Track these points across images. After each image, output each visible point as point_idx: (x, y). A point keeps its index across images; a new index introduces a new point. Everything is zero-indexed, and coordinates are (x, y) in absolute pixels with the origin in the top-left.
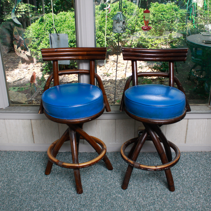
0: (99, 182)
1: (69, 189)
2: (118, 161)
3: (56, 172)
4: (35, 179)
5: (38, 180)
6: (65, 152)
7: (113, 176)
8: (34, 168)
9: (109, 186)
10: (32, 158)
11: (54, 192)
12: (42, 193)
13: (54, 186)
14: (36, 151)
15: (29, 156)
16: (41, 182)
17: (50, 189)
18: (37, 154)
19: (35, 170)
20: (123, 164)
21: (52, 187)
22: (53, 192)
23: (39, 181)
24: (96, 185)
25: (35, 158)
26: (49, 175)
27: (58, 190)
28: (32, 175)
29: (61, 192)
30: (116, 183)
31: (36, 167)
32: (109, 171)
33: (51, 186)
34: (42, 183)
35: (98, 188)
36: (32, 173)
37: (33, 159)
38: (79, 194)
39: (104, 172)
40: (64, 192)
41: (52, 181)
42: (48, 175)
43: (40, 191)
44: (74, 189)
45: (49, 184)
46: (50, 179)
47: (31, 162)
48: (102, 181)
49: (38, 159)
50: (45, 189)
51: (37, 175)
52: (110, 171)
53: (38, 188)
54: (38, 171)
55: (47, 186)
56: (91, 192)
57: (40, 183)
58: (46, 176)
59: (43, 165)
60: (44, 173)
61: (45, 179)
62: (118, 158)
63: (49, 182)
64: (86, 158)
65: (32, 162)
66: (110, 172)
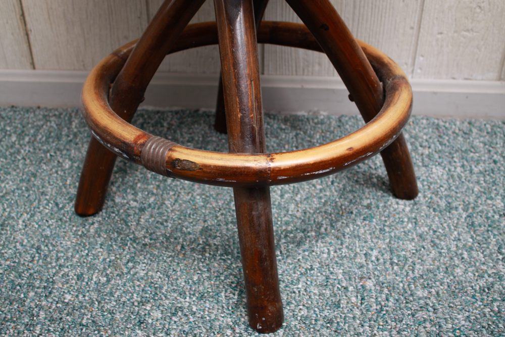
0: (361, 260)
1: (202, 297)
2: (429, 156)
3: (133, 204)
4: (19, 237)
5: (35, 241)
6: (177, 113)
7: (430, 228)
8: (22, 181)
9: (424, 287)
10: (21, 136)
11: (118, 316)
12: (52, 320)
13: (120, 276)
14: (42, 106)
15: (10, 124)
16: (54, 254)
17: (94, 296)
18: (45, 116)
19: (27, 190)
20: (459, 170)
21: (109, 281)
22: (111, 313)
23: (38, 248)
24: (348, 275)
25: (35, 136)
26: (98, 218)
27: (142, 303)
28: (9, 217)
29: (157, 314)
30: (458, 271)
31: (34, 175)
32: (401, 202)
33: (104, 280)
34: (58, 259)
35: (362, 292)
36: (10, 206)
37: (27, 139)
38: (260, 332)
39: (378, 207)
40: (174, 314)
41: (110, 251)
42: (94, 215)
43: (41, 308)
44: (229, 297)
45: (92, 267)
46: (100, 240)
47: (11, 154)
48: (375, 253)
49: (48, 137)
50: (68, 297)
51: (32, 216)
52: (407, 202)
53: (31, 286)
54: (43, 193)
55: (80, 277)
56: (331, 322)
57: (46, 256)
58: (80, 220)
59: (71, 167)
60: (70, 207)
61: (75, 234)
62: (425, 144)
63: (96, 257)
64: (277, 137)
65: (19, 152)
66: (408, 209)
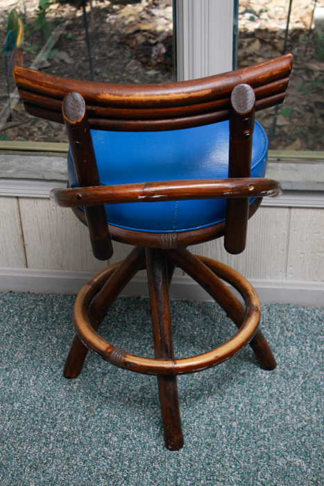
0: (232, 409)
1: (139, 430)
3: (99, 370)
4: (32, 391)
5: (42, 394)
7: (278, 389)
8: (27, 352)
9: (265, 427)
10: (21, 317)
11: (94, 440)
12: (58, 441)
13: (94, 416)
14: (31, 292)
15: (11, 307)
16: (54, 402)
17: (80, 428)
18: (34, 301)
19: (32, 359)
21: (87, 419)
22: (90, 438)
23: (44, 399)
24: (223, 418)
25: (30, 317)
26: (78, 380)
27: (106, 432)
28: (24, 378)
29: (115, 439)
30: (288, 417)
31: (35, 348)
32: (264, 372)
33: (84, 418)
34: (57, 406)
35: (230, 429)
36: (23, 370)
37: (25, 320)
38: (171, 450)
39: (249, 375)
40: (124, 439)
41: (87, 401)
42: (75, 378)
43: (51, 434)
44: (155, 430)
45: (77, 411)
46: (80, 394)
47: (17, 332)
48: (241, 405)
49: (39, 319)
50: (65, 428)
51: (38, 377)
52: (268, 372)
53: (43, 421)
54: (42, 361)
55: (71, 417)
56: (209, 445)
57: (49, 403)
58: (67, 381)
59: (57, 342)
60: (60, 372)
61: (65, 389)
63: (79, 404)
64: (191, 321)
65: (22, 330)
66: (268, 376)
